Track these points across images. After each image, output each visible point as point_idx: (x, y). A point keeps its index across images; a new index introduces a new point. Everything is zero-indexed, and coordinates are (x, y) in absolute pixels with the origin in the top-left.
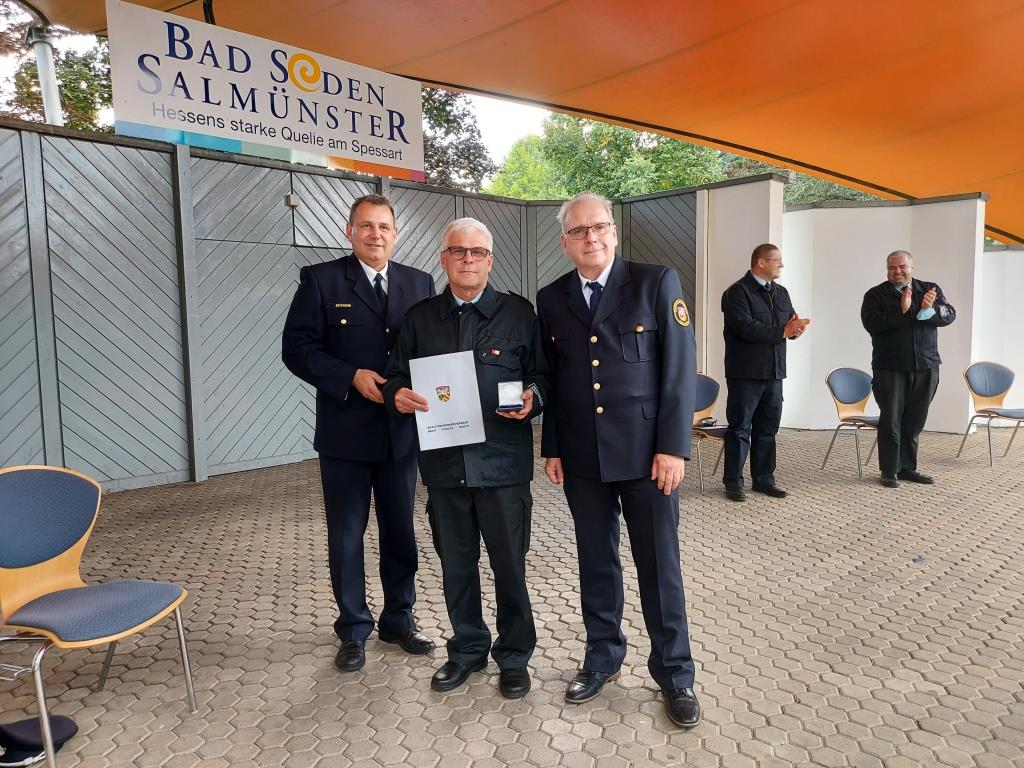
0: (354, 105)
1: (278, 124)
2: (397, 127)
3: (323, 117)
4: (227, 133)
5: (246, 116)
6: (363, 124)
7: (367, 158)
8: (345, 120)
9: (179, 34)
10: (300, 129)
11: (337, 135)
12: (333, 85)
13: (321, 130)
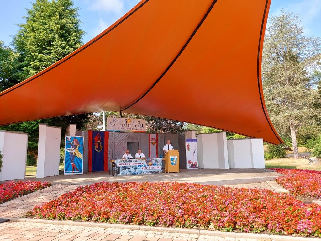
0: (135, 124)
1: (125, 128)
2: (142, 126)
3: (131, 126)
4: (119, 129)
5: (122, 127)
6: (137, 126)
7: (137, 130)
8: (134, 126)
9: (114, 120)
10: (128, 128)
11: (133, 128)
12: (133, 122)
13: (131, 127)
